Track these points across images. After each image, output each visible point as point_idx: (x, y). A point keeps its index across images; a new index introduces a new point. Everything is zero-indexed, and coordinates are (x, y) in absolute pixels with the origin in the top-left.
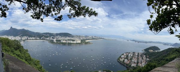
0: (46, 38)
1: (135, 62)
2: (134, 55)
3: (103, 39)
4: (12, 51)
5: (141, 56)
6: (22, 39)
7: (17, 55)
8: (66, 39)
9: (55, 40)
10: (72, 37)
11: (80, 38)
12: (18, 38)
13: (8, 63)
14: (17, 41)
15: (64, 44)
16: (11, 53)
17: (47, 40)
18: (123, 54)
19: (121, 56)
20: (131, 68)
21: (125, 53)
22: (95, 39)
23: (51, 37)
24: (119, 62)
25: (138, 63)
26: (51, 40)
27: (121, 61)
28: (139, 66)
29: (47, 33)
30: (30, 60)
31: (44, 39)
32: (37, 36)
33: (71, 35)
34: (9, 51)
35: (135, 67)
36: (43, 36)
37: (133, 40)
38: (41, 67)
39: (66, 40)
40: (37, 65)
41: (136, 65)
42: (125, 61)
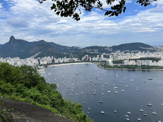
0: (92, 58)
4: (19, 91)
6: (41, 63)
7: (32, 97)
8: (135, 57)
9: (110, 61)
10: (151, 51)
12: (31, 62)
13: (12, 117)
14: (29, 68)
15: (132, 68)
16: (17, 95)
17: (94, 62)
23: (102, 56)
26: (102, 61)
29: (93, 48)
30: (63, 104)
31: (89, 61)
32: (74, 54)
33: (149, 46)
34: (11, 91)
36: (86, 53)
38: (85, 116)
39: (136, 60)
40: (76, 114)
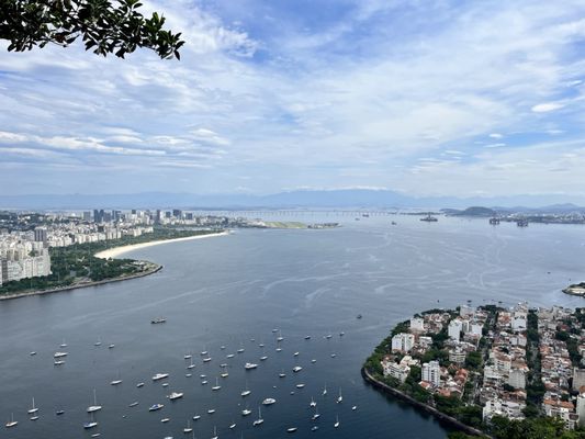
1: (508, 388)
2: (495, 329)
3: (239, 225)
5: (560, 336)
11: (41, 237)
18: (403, 328)
19: (389, 341)
20: (484, 428)
21: (423, 315)
22: (176, 235)
24: (376, 387)
25: (535, 392)
27: (395, 382)
28: (547, 421)
35: (515, 423)
37: (475, 212)
41: (525, 413)
42: (426, 375)
